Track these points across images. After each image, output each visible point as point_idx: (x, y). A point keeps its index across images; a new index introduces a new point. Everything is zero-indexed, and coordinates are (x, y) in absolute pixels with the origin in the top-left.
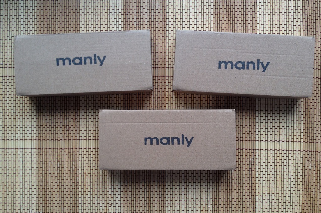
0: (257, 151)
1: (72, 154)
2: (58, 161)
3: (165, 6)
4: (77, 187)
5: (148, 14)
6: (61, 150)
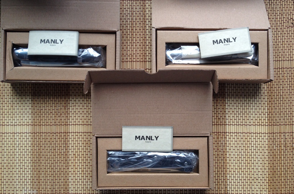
0: (227, 134)
1: (63, 137)
2: (50, 144)
3: (145, 8)
4: (67, 167)
5: (131, 15)
6: (53, 134)
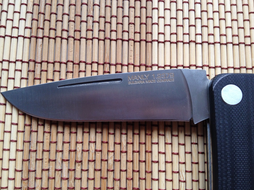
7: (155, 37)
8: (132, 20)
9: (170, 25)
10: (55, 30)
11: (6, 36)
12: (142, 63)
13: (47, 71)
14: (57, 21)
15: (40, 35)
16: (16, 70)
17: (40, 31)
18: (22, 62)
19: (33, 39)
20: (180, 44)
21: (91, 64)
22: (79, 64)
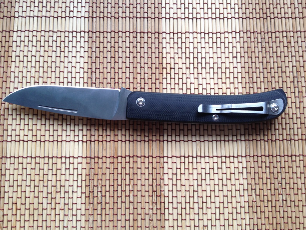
7: (164, 15)
8: (149, 5)
9: (173, 8)
10: (103, 13)
11: (74, 17)
12: (156, 31)
13: (99, 37)
14: (104, 7)
15: (95, 16)
16: (81, 37)
17: (95, 13)
18: (85, 32)
19: (90, 19)
20: (179, 20)
21: (125, 33)
22: (118, 33)
